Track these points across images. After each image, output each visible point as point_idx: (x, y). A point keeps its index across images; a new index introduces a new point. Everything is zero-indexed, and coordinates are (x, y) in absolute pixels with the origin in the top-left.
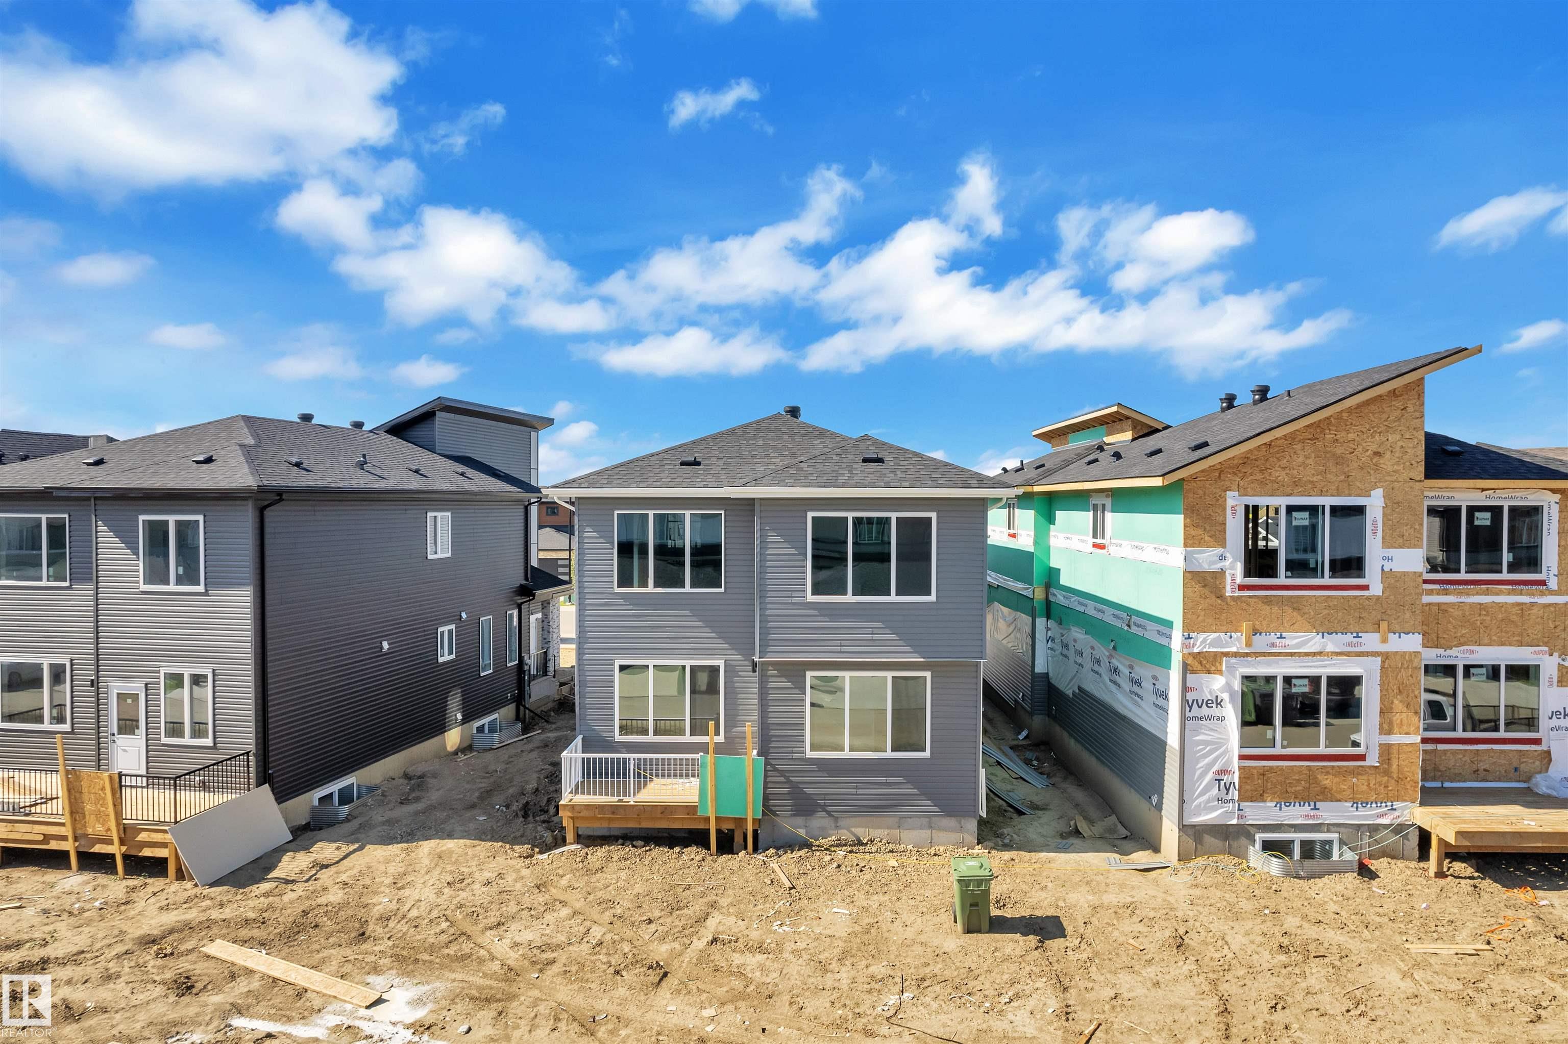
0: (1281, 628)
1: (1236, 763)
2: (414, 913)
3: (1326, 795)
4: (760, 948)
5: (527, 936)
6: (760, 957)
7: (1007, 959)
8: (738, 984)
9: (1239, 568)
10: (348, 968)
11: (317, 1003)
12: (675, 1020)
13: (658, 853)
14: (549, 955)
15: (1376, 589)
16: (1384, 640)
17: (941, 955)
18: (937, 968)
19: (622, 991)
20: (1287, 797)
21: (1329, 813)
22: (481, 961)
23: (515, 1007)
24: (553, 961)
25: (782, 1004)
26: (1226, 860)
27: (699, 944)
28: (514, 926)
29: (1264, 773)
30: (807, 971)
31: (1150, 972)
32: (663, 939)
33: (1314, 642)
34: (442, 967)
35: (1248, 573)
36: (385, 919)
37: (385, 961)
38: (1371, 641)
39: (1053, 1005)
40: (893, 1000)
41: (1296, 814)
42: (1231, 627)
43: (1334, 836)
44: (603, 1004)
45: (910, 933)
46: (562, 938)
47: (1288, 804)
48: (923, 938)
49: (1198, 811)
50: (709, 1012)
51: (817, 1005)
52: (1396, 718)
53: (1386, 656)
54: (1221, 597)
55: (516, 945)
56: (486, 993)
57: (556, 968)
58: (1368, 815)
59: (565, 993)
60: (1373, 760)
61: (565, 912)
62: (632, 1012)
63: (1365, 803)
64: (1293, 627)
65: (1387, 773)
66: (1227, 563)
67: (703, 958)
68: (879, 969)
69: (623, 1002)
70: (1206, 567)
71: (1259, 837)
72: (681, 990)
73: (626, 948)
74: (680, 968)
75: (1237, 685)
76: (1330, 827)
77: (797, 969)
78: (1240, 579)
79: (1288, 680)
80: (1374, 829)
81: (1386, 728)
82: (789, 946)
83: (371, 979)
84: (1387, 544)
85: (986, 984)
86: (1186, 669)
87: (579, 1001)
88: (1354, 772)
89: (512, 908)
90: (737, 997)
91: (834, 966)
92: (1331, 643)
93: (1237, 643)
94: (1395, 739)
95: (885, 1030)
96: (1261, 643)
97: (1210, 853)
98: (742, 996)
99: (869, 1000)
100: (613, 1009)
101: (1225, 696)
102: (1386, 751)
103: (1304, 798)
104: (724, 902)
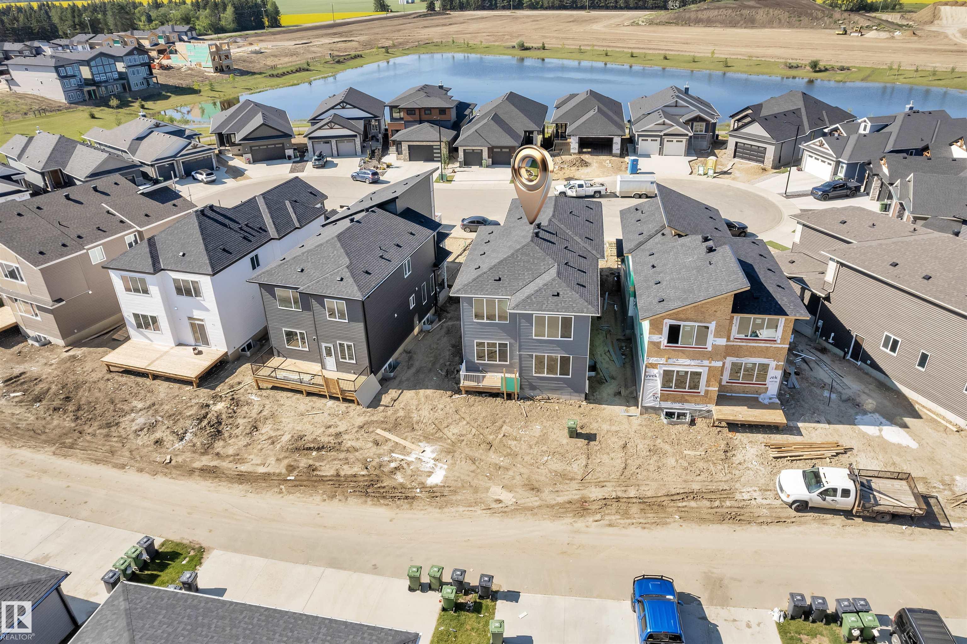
0: (677, 358)
1: (659, 391)
2: (424, 421)
3: (687, 401)
4: (515, 439)
5: (456, 431)
6: (516, 442)
7: (578, 448)
8: (509, 451)
9: (666, 341)
10: (413, 440)
11: (409, 450)
12: (494, 461)
13: (489, 399)
14: (462, 438)
15: (710, 349)
16: (710, 363)
17: (561, 445)
18: (559, 449)
19: (481, 451)
20: (674, 401)
21: (686, 406)
22: (445, 439)
23: (456, 455)
24: (463, 440)
25: (519, 459)
26: (654, 416)
27: (500, 436)
28: (452, 427)
29: (668, 395)
30: (526, 447)
31: (612, 455)
32: (491, 434)
33: (688, 362)
34: (437, 441)
35: (668, 342)
36: (417, 423)
37: (421, 438)
38: (706, 363)
39: (584, 463)
40: (546, 458)
41: (677, 405)
42: (661, 356)
43: (688, 412)
44: (477, 455)
45: (555, 437)
46: (464, 432)
47: (675, 403)
48: (558, 439)
49: (647, 403)
50: (502, 459)
51: (527, 458)
52: (711, 383)
53: (710, 367)
54: (659, 348)
55: (453, 434)
56: (449, 450)
57: (464, 443)
58: (698, 407)
59: (467, 451)
60: (702, 393)
61: (465, 422)
62: (484, 457)
63: (698, 404)
64: (681, 358)
65: (706, 397)
66: (661, 340)
67: (501, 441)
68: (545, 448)
69: (481, 455)
70: (655, 340)
71: (665, 410)
72: (496, 451)
73: (482, 437)
74: (495, 443)
75: (662, 372)
76: (687, 409)
77: (524, 446)
78: (666, 344)
79: (678, 372)
80: (700, 411)
81: (708, 385)
82: (523, 439)
83: (420, 444)
84: (715, 336)
85: (569, 456)
86: (646, 367)
87: (471, 454)
88: (696, 396)
89: (450, 420)
90: (508, 455)
91: (533, 447)
92: (693, 363)
93: (663, 361)
94: (710, 389)
95: (542, 467)
96: (670, 361)
97: (650, 413)
98: (510, 455)
99: (540, 458)
100: (479, 456)
101: (657, 375)
102: (707, 392)
103: (679, 402)
104: (507, 421)
